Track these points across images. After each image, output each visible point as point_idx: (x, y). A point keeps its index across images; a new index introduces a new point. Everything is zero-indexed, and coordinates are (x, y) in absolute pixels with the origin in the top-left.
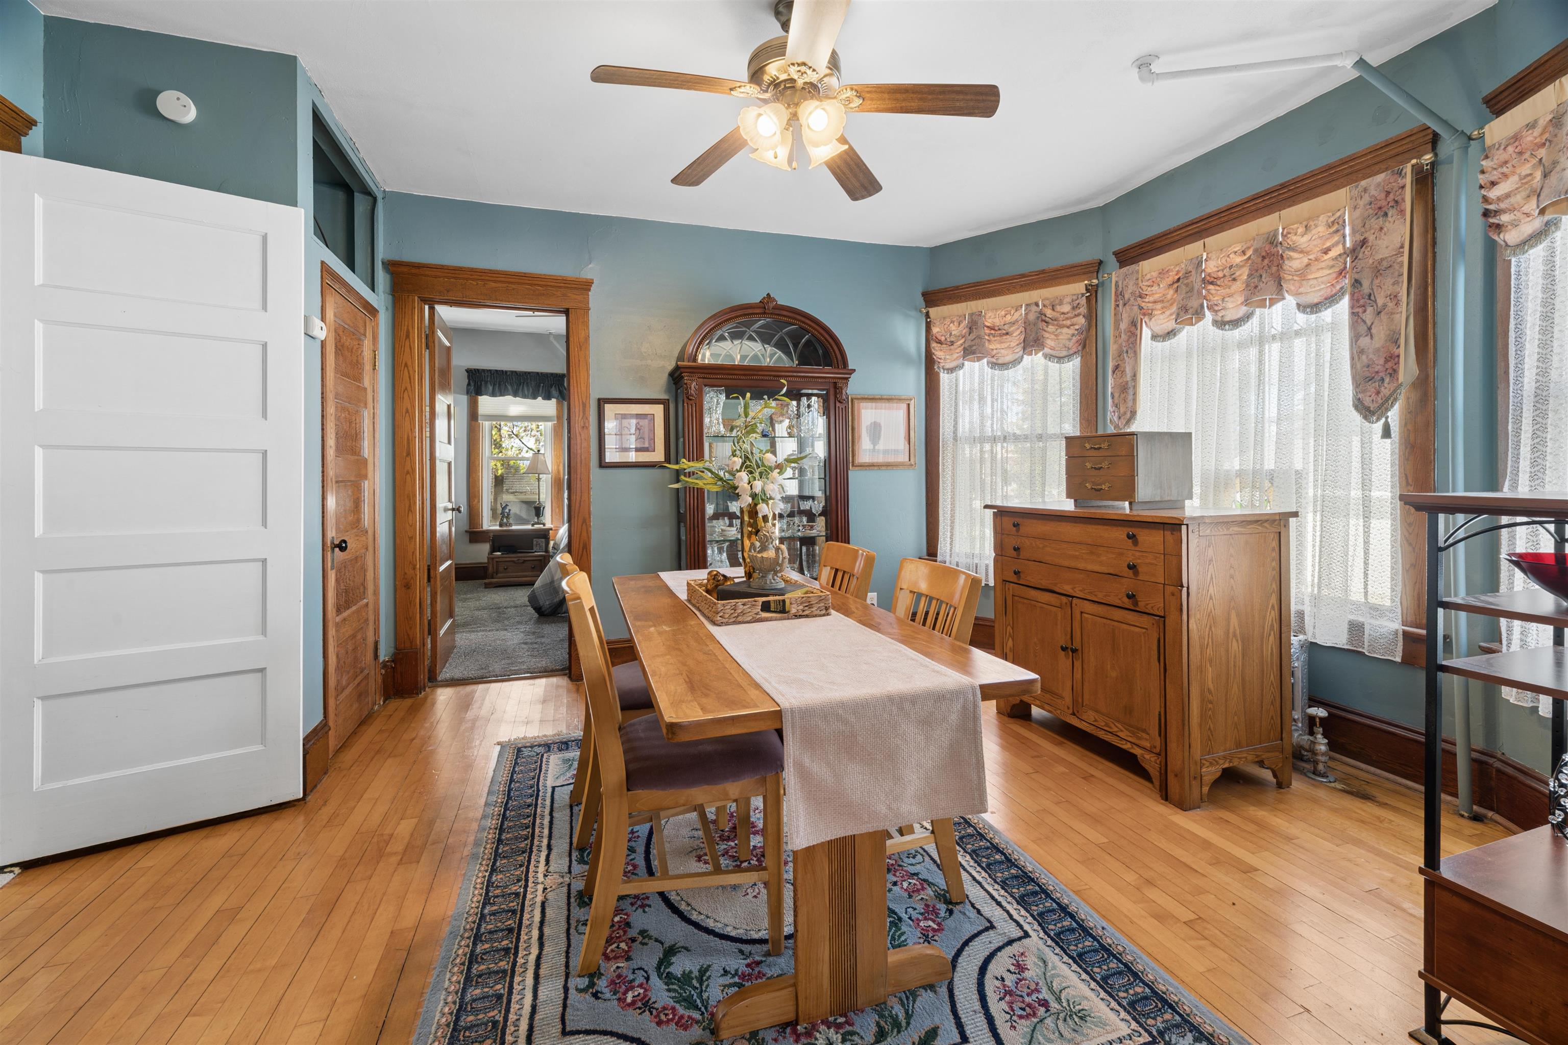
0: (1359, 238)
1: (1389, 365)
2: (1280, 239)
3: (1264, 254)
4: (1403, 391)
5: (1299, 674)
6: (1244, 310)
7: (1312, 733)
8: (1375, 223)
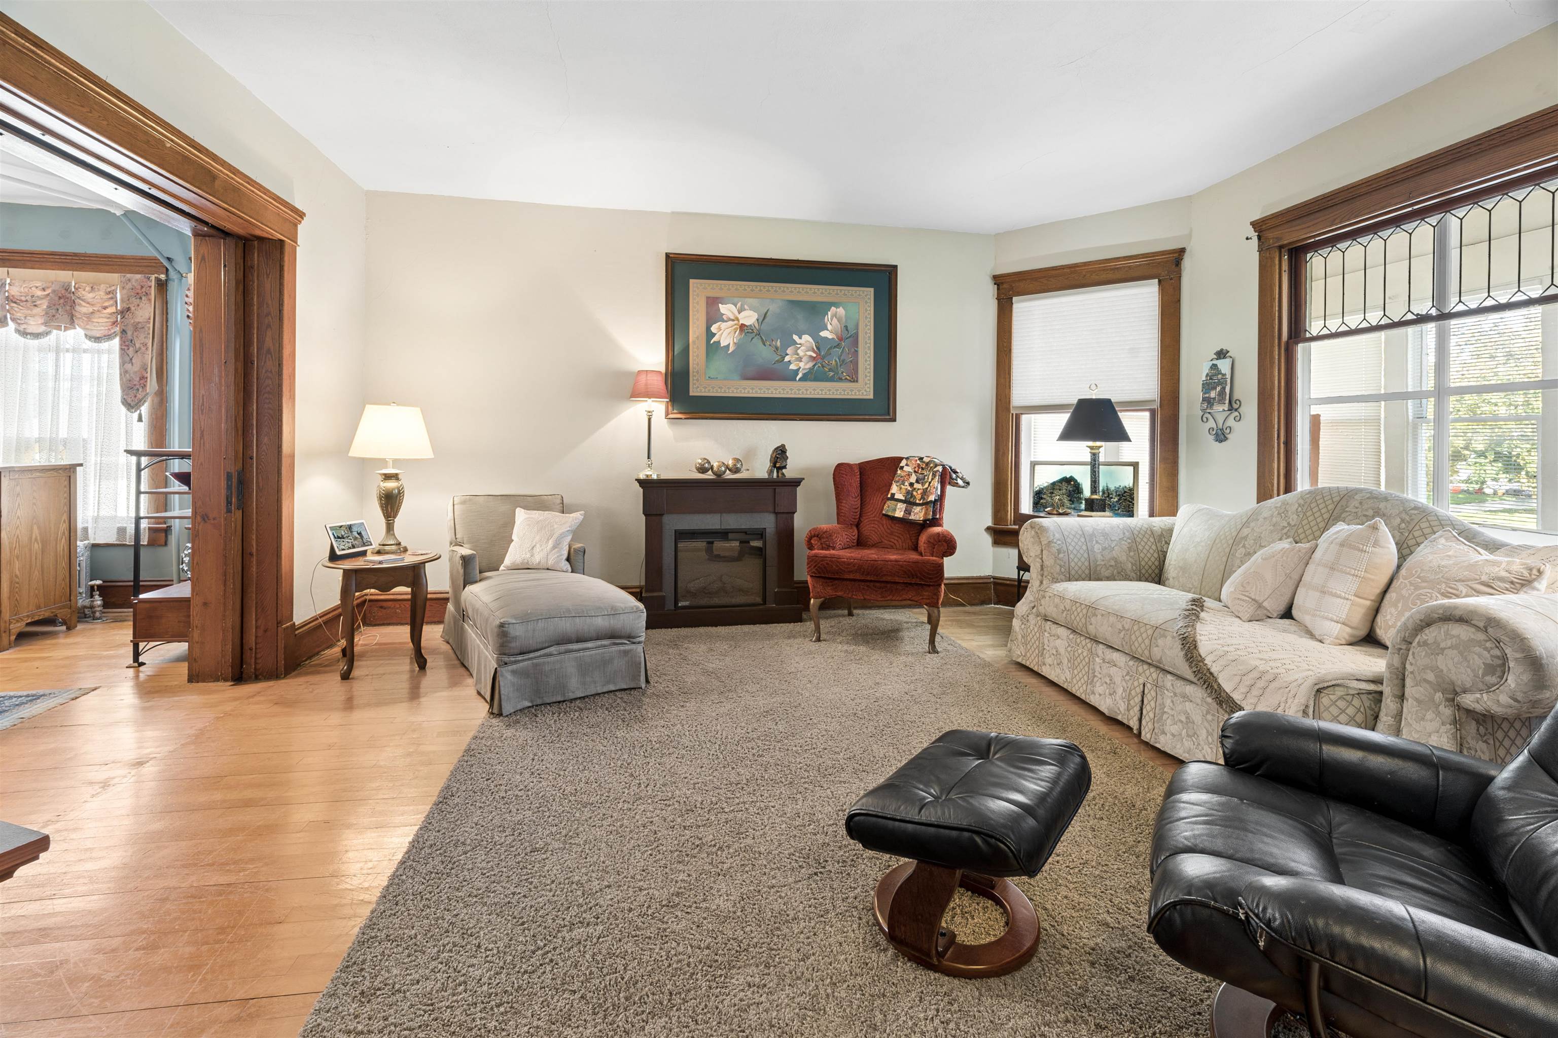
0: (126, 306)
1: (142, 382)
2: (73, 290)
3: (60, 295)
4: (149, 400)
5: (83, 564)
6: (42, 329)
7: (92, 596)
8: (136, 301)
